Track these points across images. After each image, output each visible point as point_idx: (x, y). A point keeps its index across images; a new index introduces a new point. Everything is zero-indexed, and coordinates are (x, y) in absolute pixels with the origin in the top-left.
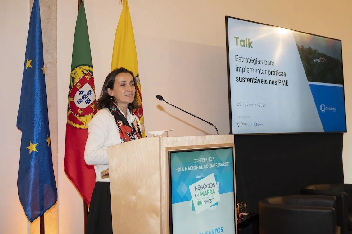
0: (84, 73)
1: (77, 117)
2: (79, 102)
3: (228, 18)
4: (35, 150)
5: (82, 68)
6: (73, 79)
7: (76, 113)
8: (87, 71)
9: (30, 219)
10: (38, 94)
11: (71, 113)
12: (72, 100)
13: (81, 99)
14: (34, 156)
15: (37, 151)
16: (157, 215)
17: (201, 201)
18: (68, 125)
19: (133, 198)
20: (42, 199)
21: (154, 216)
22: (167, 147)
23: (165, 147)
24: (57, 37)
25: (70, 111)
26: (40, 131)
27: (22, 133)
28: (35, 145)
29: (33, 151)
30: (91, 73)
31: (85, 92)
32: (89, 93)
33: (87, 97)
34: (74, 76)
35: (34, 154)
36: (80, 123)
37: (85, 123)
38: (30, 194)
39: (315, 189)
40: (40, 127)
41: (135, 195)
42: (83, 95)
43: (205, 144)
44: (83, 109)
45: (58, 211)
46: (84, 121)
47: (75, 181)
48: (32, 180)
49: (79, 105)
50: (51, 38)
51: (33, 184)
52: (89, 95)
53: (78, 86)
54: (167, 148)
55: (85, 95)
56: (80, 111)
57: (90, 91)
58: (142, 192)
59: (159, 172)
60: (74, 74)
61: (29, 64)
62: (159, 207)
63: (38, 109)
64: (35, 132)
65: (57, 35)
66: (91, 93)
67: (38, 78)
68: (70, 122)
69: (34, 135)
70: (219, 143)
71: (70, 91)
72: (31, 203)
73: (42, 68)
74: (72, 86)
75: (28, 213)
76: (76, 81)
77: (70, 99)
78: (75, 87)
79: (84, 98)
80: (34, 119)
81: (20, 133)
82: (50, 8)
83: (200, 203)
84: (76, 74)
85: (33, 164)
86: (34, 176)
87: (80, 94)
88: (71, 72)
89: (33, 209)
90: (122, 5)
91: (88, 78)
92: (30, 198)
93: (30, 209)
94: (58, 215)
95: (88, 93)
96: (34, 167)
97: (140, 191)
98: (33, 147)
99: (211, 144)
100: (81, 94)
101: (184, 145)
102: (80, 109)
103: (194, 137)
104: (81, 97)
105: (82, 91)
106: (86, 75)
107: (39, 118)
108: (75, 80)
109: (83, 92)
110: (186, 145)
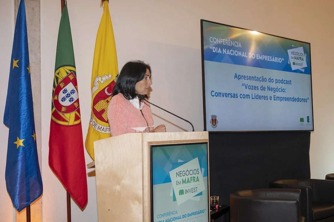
0: (67, 73)
1: (61, 114)
2: (63, 100)
3: (203, 21)
4: (22, 145)
5: (65, 68)
6: (57, 78)
7: (60, 110)
8: (70, 71)
9: (17, 209)
10: (24, 93)
11: (55, 111)
12: (56, 98)
13: (64, 97)
14: (21, 151)
15: (24, 146)
16: (140, 202)
17: (183, 190)
18: (52, 122)
19: (118, 188)
20: (28, 191)
21: (137, 203)
22: (149, 141)
23: (147, 142)
24: (40, 37)
25: (54, 109)
26: (27, 127)
27: (9, 129)
28: (22, 141)
29: (20, 146)
30: (74, 73)
31: (69, 91)
32: (73, 92)
33: (70, 95)
34: (58, 76)
35: (21, 149)
36: (64, 120)
37: (68, 120)
38: (18, 186)
39: (282, 183)
40: (27, 123)
41: (119, 185)
42: (67, 93)
43: (182, 139)
44: (67, 107)
45: (42, 203)
46: (68, 119)
47: (59, 174)
48: (19, 173)
49: (63, 103)
50: (35, 39)
51: (20, 177)
52: (72, 93)
53: (62, 85)
54: (149, 143)
55: (69, 94)
56: (63, 109)
57: (73, 90)
58: (126, 182)
59: (141, 164)
60: (58, 74)
61: (15, 64)
62: (142, 196)
63: (24, 107)
64: (22, 128)
65: (40, 36)
66: (74, 92)
67: (24, 77)
68: (54, 119)
69: (21, 131)
70: (195, 139)
71: (54, 90)
72: (19, 194)
73: (27, 68)
74: (56, 85)
75: (16, 204)
76: (60, 81)
77: (54, 98)
78: (59, 86)
79: (68, 96)
80: (21, 116)
81: (7, 130)
82: (34, 10)
83: (181, 192)
84: (60, 74)
85: (20, 158)
86: (21, 169)
87: (63, 93)
88: (55, 72)
89: (21, 200)
90: (103, 8)
91: (71, 77)
92: (18, 190)
93: (18, 200)
94: (42, 207)
95: (71, 92)
96: (22, 161)
97: (123, 181)
98: (20, 143)
99: (187, 139)
100: (65, 93)
101: (164, 140)
102: (64, 106)
103: (173, 133)
104: (65, 95)
105: (66, 89)
106: (70, 75)
107: (25, 115)
108: (59, 79)
109: (67, 91)
110: (165, 140)
